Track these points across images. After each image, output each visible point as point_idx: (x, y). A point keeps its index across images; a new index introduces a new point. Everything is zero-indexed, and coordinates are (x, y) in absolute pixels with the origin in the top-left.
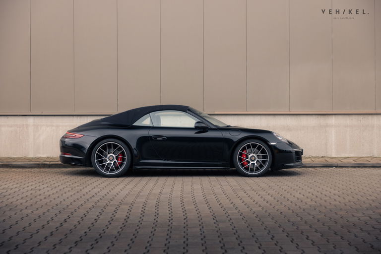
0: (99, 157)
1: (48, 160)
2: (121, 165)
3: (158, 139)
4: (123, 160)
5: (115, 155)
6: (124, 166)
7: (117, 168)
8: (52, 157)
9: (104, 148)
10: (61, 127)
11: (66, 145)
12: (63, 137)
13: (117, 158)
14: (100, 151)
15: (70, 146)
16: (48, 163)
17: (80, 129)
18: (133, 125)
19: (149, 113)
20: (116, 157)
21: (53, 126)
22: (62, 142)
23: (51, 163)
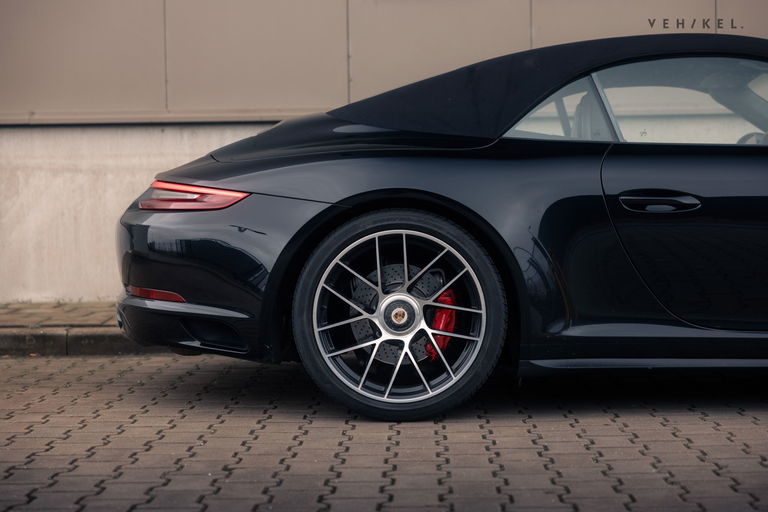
0: (333, 310)
1: (60, 317)
2: (454, 349)
3: (650, 208)
4: (466, 323)
5: (420, 295)
6: (471, 358)
7: (434, 369)
8: (75, 300)
9: (362, 260)
10: (110, 177)
11: (151, 247)
12: (134, 207)
13: (431, 315)
14: (340, 279)
15: (171, 254)
16: (62, 331)
17: (225, 160)
18: (509, 134)
19: (587, 73)
20: (426, 308)
21: (76, 170)
22: (133, 233)
23: (75, 331)
